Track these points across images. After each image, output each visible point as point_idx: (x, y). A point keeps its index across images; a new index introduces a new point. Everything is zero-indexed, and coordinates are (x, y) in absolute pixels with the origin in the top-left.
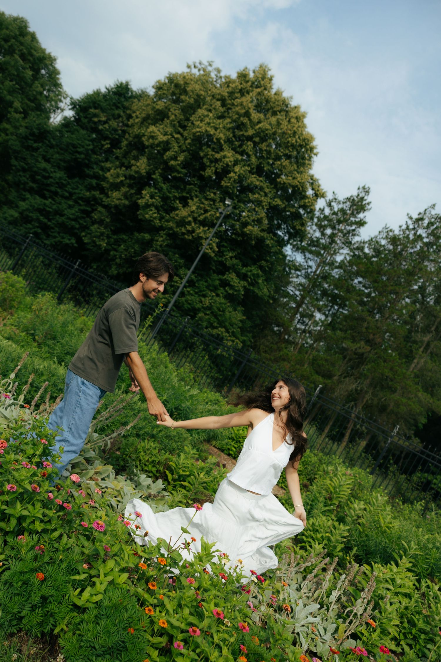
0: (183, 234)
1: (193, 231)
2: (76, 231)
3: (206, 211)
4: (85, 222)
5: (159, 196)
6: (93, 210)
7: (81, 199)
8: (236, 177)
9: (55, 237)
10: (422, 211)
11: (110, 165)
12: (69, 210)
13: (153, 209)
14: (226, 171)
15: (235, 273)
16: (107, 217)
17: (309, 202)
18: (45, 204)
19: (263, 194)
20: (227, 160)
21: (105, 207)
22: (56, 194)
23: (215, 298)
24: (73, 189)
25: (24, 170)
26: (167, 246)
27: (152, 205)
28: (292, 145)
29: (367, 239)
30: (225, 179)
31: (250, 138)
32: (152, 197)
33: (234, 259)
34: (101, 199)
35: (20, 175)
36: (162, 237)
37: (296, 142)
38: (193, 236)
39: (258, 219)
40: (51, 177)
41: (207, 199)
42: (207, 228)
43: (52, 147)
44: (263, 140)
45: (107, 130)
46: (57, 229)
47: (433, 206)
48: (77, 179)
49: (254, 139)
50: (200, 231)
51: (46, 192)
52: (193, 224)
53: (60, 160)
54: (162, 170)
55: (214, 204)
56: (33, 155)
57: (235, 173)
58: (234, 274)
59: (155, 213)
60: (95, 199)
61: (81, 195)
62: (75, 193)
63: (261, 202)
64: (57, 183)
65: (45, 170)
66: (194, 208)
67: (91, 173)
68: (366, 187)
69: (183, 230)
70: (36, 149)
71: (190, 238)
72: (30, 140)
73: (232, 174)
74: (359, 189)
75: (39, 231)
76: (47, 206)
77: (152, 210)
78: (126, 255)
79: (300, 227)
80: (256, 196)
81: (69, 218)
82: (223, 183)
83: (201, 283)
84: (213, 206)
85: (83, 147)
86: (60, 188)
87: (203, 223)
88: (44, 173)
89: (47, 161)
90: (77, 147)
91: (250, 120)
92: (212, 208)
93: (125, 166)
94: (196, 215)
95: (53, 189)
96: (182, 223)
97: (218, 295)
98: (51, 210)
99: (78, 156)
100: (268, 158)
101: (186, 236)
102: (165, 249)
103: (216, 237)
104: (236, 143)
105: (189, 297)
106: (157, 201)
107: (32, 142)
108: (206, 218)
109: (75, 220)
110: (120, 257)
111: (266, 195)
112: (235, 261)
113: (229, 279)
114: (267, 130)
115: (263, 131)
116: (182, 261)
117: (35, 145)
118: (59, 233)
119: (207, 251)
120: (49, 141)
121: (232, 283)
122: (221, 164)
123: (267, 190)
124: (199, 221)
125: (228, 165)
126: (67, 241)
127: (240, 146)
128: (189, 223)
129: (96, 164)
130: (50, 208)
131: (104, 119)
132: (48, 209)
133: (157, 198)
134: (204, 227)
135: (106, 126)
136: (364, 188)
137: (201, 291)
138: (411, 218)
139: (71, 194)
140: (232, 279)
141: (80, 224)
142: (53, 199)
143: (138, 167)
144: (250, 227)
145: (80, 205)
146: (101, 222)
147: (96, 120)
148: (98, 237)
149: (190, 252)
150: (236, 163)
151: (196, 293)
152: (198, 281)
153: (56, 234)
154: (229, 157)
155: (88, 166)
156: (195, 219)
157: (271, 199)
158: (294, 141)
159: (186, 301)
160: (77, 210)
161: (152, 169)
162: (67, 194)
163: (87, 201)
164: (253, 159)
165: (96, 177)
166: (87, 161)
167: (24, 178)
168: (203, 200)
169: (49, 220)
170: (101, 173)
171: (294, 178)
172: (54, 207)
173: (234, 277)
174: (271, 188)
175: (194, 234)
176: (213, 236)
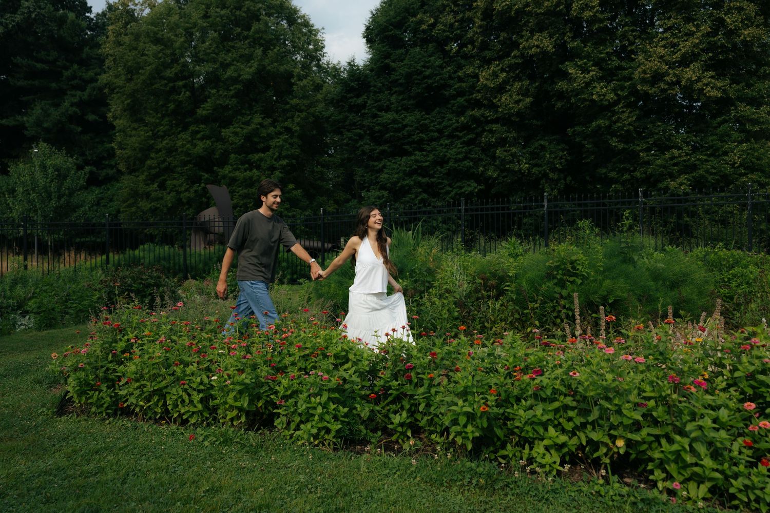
2: (472, 171)
4: (476, 154)
5: (593, 65)
6: (479, 135)
7: (456, 129)
9: (448, 193)
11: (471, 70)
12: (450, 151)
13: (596, 84)
16: (509, 132)
18: (417, 161)
21: (496, 121)
22: (421, 141)
24: (440, 123)
25: (361, 137)
26: (638, 119)
27: (592, 80)
32: (585, 70)
34: (483, 115)
35: (361, 146)
36: (623, 112)
40: (406, 126)
42: (692, 66)
43: (381, 91)
45: (444, 31)
46: (446, 182)
48: (438, 109)
50: (689, 73)
51: (406, 147)
52: (671, 71)
53: (403, 99)
54: (570, 31)
56: (365, 114)
59: (602, 88)
60: (475, 119)
61: (454, 126)
62: (446, 127)
64: (417, 128)
65: (394, 121)
66: (662, 51)
67: (453, 92)
69: (663, 86)
70: (364, 106)
72: (351, 98)
75: (425, 196)
76: (422, 161)
77: (595, 87)
78: (561, 163)
81: (457, 161)
85: (428, 68)
86: (422, 132)
87: (685, 62)
88: (396, 126)
89: (387, 109)
90: (421, 72)
92: (679, 38)
93: (495, 60)
94: (667, 58)
95: (415, 138)
96: (657, 77)
98: (427, 164)
99: (430, 81)
102: (637, 124)
103: (707, 70)
106: (594, 72)
107: (355, 99)
108: (683, 56)
109: (465, 158)
110: (554, 169)
117: (360, 101)
118: (450, 185)
119: (712, 94)
120: (375, 86)
124: (674, 63)
126: (470, 189)
129: (450, 78)
130: (426, 161)
131: (432, 20)
132: (425, 164)
133: (593, 68)
134: (687, 66)
135: (441, 27)
137: (717, 149)
139: (440, 131)
141: (472, 160)
142: (422, 150)
143: (538, 47)
145: (459, 138)
146: (502, 142)
147: (424, 27)
148: (511, 162)
151: (709, 156)
152: (701, 140)
153: (449, 189)
155: (446, 86)
160: (459, 146)
161: (558, 39)
162: (436, 134)
163: (465, 127)
165: (461, 93)
166: (442, 82)
167: (366, 146)
169: (432, 176)
170: (464, 85)
172: (431, 158)
175: (683, 83)
176: (703, 72)
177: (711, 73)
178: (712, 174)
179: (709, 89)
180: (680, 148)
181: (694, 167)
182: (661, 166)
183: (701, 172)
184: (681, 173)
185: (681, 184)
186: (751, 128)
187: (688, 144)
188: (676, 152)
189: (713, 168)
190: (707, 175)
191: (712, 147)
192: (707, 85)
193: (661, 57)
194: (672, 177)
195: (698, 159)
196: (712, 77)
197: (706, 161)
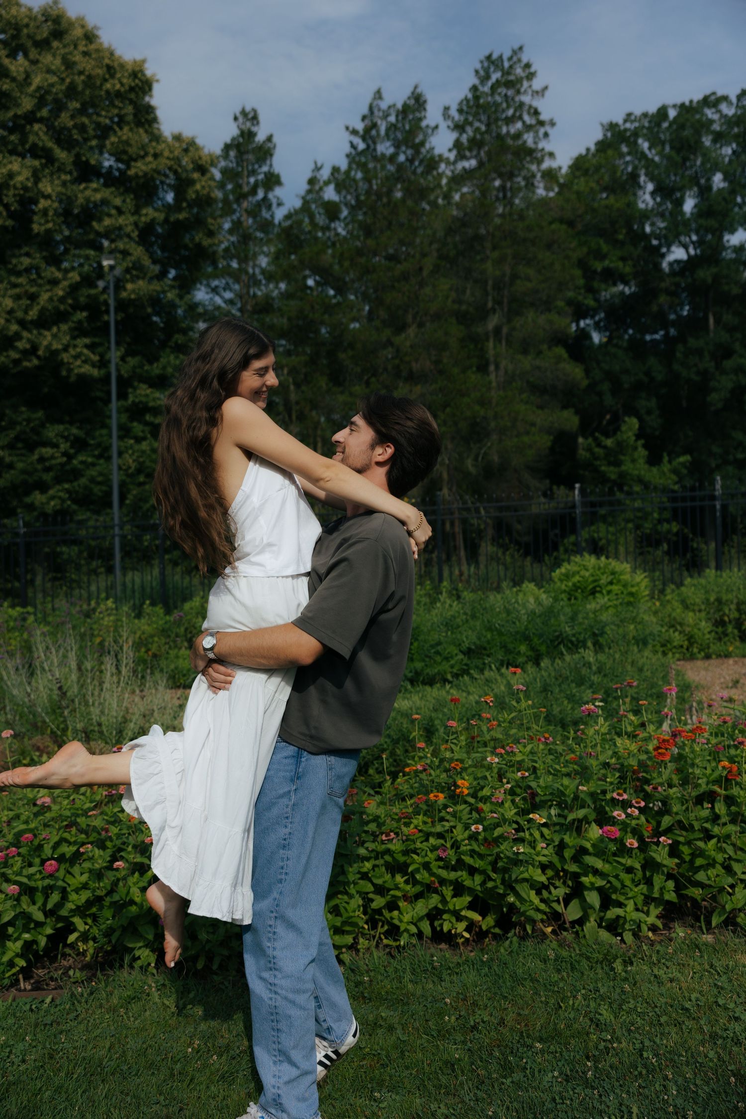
0: (17, 362)
1: (34, 349)
3: (33, 297)
8: (56, 205)
10: (365, 110)
14: (27, 201)
15: (144, 382)
17: (203, 187)
19: (113, 212)
20: (20, 178)
23: (136, 447)
28: (118, 94)
29: (298, 204)
30: (36, 218)
31: (31, 118)
33: (129, 359)
37: (122, 84)
38: (38, 357)
39: (134, 263)
41: (19, 274)
42: (55, 329)
44: (59, 107)
47: (378, 95)
49: (38, 115)
50: (47, 339)
52: (25, 334)
55: (39, 276)
57: (47, 197)
58: (144, 386)
63: (120, 228)
66: (9, 303)
68: (248, 109)
69: (14, 355)
71: (35, 362)
73: (43, 203)
74: (236, 119)
79: (209, 241)
80: (107, 222)
82: (36, 227)
83: (97, 433)
84: (40, 281)
87: (44, 322)
91: (14, 79)
92: (40, 286)
94: (20, 314)
97: (139, 440)
100: (86, 140)
101: (26, 364)
104: (12, 138)
105: (93, 472)
108: (43, 311)
111: (120, 211)
112: (132, 361)
113: (144, 399)
114: (52, 85)
115: (48, 92)
116: (40, 414)
119: (83, 370)
121: (151, 404)
122: (11, 193)
123: (118, 201)
124: (32, 322)
125: (25, 189)
127: (23, 140)
128: (17, 336)
134: (49, 329)
136: (244, 113)
138: (354, 132)
140: (147, 396)
144: (129, 286)
149: (46, 390)
150: (36, 176)
151: (100, 457)
154: (19, 173)
156: (22, 323)
157: (133, 214)
158: (118, 86)
159: (92, 480)
164: (62, 155)
168: (13, 279)
171: (156, 156)
173: (148, 391)
174: (121, 194)
175: (40, 353)
176: (74, 338)
177: (87, 341)
178: (99, 483)
179: (78, 363)
180: (56, 446)
181: (76, 474)
182: (24, 472)
183: (83, 481)
184: (58, 480)
185: (53, 498)
186: (152, 419)
187: (66, 438)
188: (47, 451)
189: (101, 474)
190: (93, 486)
191: (99, 445)
192: (76, 357)
193: (11, 312)
194: (43, 487)
195: (82, 462)
196: (86, 346)
197: (93, 465)
